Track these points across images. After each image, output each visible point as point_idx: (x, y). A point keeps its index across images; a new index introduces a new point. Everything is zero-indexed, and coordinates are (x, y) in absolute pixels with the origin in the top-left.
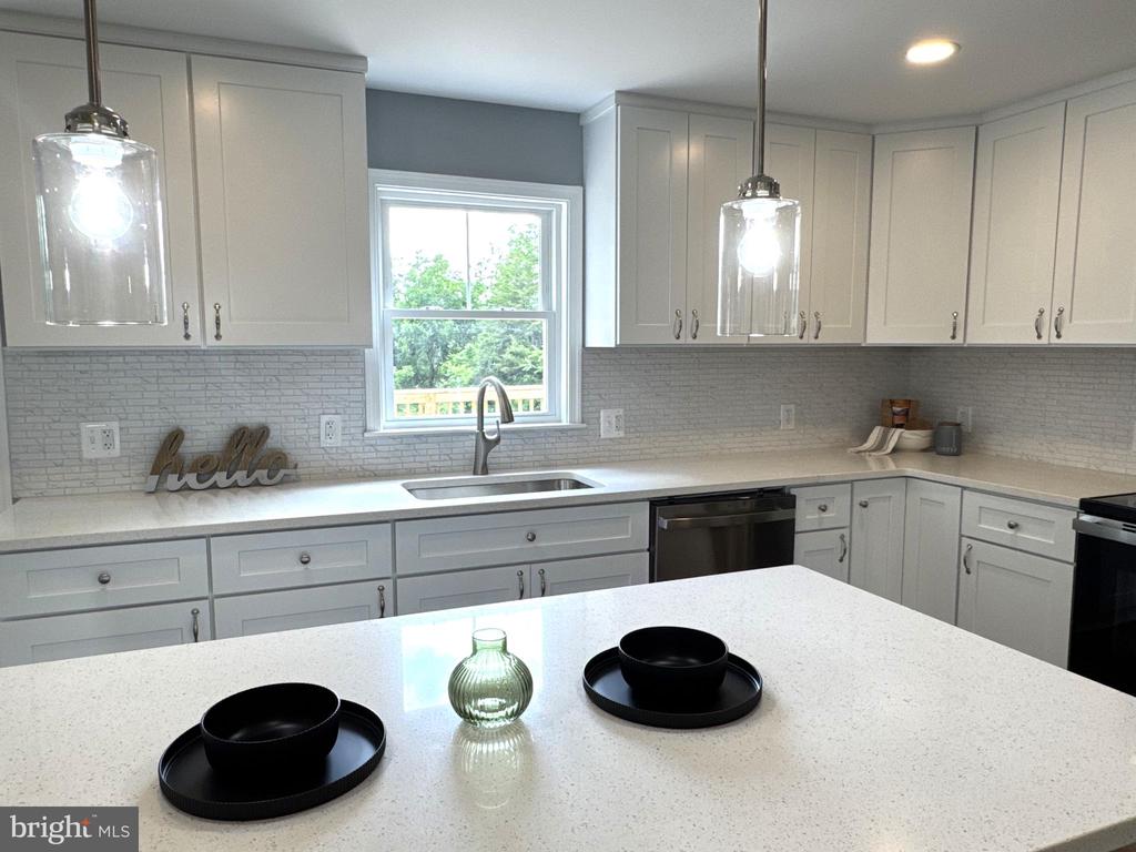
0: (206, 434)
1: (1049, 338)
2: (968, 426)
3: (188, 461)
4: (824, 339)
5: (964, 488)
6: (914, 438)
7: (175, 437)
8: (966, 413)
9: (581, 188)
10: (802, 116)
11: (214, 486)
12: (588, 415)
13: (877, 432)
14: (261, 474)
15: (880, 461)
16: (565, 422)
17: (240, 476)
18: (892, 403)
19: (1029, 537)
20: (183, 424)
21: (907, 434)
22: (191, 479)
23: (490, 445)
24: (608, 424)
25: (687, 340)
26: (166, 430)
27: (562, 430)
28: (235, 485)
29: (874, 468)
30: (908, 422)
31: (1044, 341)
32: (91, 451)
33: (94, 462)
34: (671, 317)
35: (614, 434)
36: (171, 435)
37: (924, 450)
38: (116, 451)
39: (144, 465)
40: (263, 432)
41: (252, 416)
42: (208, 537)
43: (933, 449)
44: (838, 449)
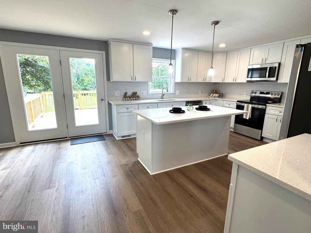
0: (129, 93)
1: (235, 82)
2: (224, 94)
3: (128, 96)
4: (206, 81)
5: (223, 100)
6: (217, 95)
7: (126, 93)
8: (224, 92)
9: (175, 60)
10: (203, 51)
11: (131, 100)
12: (175, 92)
13: (212, 94)
14: (136, 98)
15: (212, 98)
16: (172, 92)
17: (134, 98)
18: (214, 90)
19: (231, 106)
20: (127, 92)
21: (216, 94)
22: (128, 99)
23: (163, 95)
24: (177, 93)
25: (189, 81)
26: (125, 92)
27: (172, 93)
28: (133, 100)
29: (211, 99)
30: (216, 93)
31: (234, 82)
32: (116, 95)
33: (117, 96)
34: (187, 78)
35: (178, 94)
36: (125, 93)
37: (218, 97)
38: (119, 95)
39: (122, 97)
40: (136, 93)
41: (135, 91)
42: (138, 104)
43: (219, 97)
44: (206, 97)
